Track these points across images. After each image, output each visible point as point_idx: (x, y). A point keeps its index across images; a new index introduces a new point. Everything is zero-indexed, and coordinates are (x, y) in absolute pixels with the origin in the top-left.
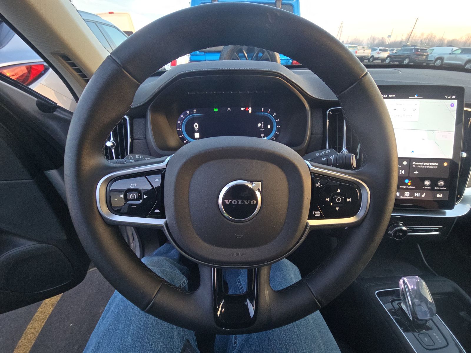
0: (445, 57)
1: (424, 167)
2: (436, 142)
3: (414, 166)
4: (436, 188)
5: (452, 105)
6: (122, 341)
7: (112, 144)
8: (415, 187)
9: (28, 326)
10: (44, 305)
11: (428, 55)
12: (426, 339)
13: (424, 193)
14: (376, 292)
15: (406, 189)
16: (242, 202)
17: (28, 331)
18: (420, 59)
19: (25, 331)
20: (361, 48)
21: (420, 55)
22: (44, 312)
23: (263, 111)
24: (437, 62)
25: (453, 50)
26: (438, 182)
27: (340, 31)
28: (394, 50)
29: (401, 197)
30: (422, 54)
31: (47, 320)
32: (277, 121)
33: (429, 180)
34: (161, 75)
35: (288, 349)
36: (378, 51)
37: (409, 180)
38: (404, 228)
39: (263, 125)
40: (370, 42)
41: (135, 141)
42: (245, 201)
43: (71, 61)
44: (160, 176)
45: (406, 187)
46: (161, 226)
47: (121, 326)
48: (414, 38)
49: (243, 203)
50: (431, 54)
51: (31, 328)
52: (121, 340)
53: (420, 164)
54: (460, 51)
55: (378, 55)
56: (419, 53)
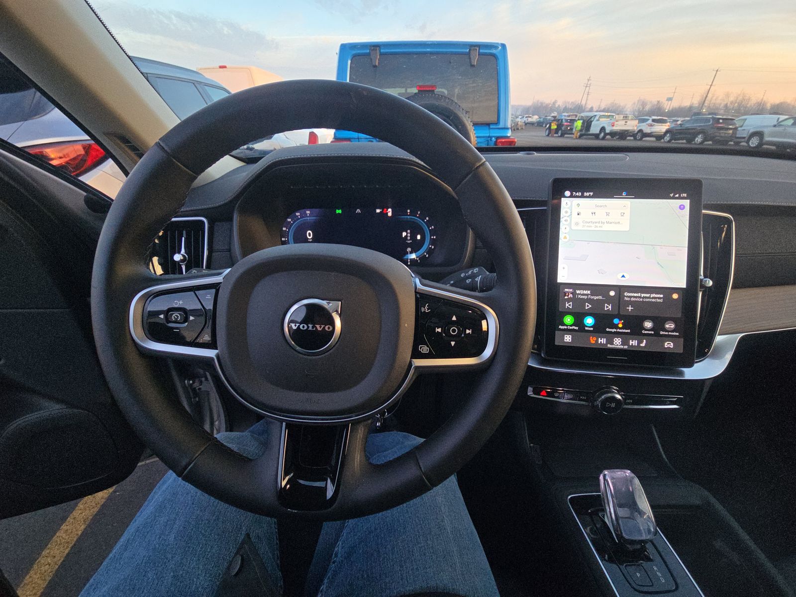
0: (766, 131)
1: (641, 300)
2: (658, 263)
3: (626, 299)
4: (662, 333)
5: (682, 207)
6: (161, 539)
7: (182, 258)
8: (629, 331)
9: (43, 553)
10: (72, 520)
11: (736, 129)
12: (638, 575)
13: (645, 341)
14: (569, 497)
15: (617, 334)
16: (313, 327)
17: (42, 560)
18: (723, 135)
19: (37, 561)
20: (622, 118)
21: (722, 128)
22: (70, 531)
23: (409, 214)
24: (752, 139)
25: (780, 120)
26: (664, 323)
27: (587, 91)
28: (678, 121)
29: (609, 346)
30: (726, 127)
31: (75, 545)
32: (430, 228)
33: (650, 321)
34: (256, 163)
35: (403, 567)
36: (650, 122)
37: (620, 320)
38: (618, 397)
39: (409, 235)
40: (637, 109)
41: (214, 254)
42: (318, 326)
43: (131, 143)
44: (214, 291)
45: (616, 330)
46: (212, 359)
47: (163, 520)
48: (713, 101)
49: (314, 329)
50: (741, 126)
51: (46, 556)
52: (160, 537)
53: (636, 295)
54: (791, 121)
55: (651, 128)
56: (720, 125)
